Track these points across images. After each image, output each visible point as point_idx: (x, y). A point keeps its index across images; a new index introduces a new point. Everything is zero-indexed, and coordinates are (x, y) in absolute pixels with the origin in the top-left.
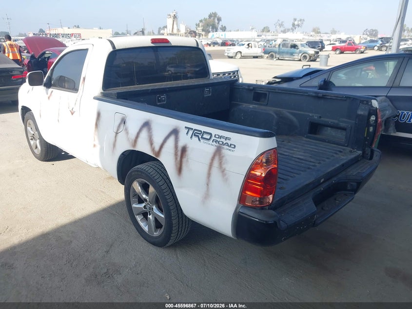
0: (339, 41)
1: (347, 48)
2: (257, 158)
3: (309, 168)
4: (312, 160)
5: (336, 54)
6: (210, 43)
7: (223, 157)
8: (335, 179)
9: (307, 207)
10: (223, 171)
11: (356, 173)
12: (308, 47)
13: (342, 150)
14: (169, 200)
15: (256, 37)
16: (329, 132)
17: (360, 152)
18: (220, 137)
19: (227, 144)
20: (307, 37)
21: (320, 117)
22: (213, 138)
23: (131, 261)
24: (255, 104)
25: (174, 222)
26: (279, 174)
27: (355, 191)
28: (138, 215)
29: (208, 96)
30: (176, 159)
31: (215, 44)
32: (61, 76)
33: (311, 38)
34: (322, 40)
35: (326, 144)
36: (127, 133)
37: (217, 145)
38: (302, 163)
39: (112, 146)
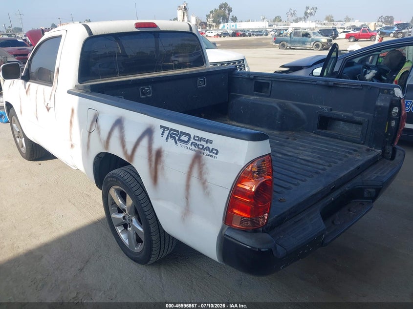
0: (353, 28)
1: (362, 35)
2: (247, 166)
3: (317, 173)
4: (321, 162)
5: (350, 41)
6: (220, 34)
7: (203, 165)
8: (349, 185)
9: (314, 224)
10: (203, 183)
11: (374, 177)
12: (320, 35)
13: (356, 149)
14: (147, 213)
15: (267, 27)
16: (342, 127)
17: (379, 151)
18: (200, 139)
19: (208, 149)
20: (319, 26)
21: (331, 110)
22: (192, 140)
23: (106, 281)
24: (257, 95)
25: (154, 238)
26: (274, 186)
27: (374, 198)
28: (118, 225)
29: (202, 88)
30: (150, 165)
31: (225, 34)
32: (40, 68)
33: (324, 26)
34: (335, 28)
35: (338, 141)
36: (99, 133)
37: (196, 149)
38: (309, 166)
39: (86, 147)
